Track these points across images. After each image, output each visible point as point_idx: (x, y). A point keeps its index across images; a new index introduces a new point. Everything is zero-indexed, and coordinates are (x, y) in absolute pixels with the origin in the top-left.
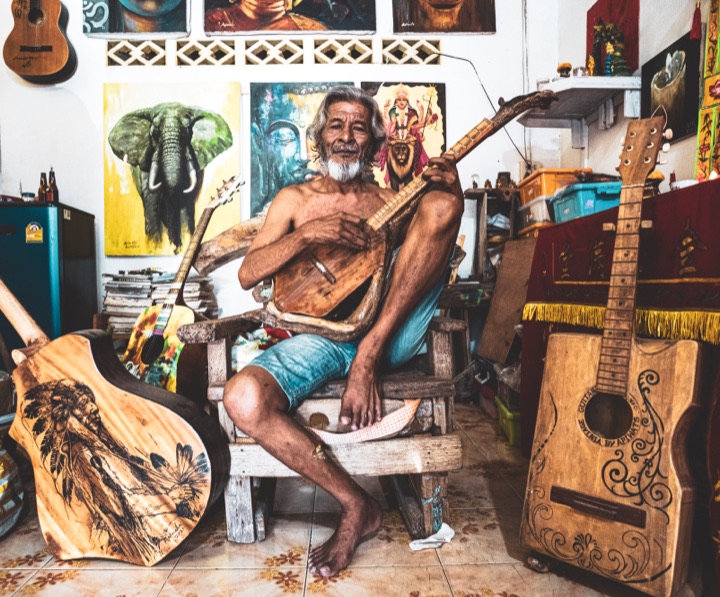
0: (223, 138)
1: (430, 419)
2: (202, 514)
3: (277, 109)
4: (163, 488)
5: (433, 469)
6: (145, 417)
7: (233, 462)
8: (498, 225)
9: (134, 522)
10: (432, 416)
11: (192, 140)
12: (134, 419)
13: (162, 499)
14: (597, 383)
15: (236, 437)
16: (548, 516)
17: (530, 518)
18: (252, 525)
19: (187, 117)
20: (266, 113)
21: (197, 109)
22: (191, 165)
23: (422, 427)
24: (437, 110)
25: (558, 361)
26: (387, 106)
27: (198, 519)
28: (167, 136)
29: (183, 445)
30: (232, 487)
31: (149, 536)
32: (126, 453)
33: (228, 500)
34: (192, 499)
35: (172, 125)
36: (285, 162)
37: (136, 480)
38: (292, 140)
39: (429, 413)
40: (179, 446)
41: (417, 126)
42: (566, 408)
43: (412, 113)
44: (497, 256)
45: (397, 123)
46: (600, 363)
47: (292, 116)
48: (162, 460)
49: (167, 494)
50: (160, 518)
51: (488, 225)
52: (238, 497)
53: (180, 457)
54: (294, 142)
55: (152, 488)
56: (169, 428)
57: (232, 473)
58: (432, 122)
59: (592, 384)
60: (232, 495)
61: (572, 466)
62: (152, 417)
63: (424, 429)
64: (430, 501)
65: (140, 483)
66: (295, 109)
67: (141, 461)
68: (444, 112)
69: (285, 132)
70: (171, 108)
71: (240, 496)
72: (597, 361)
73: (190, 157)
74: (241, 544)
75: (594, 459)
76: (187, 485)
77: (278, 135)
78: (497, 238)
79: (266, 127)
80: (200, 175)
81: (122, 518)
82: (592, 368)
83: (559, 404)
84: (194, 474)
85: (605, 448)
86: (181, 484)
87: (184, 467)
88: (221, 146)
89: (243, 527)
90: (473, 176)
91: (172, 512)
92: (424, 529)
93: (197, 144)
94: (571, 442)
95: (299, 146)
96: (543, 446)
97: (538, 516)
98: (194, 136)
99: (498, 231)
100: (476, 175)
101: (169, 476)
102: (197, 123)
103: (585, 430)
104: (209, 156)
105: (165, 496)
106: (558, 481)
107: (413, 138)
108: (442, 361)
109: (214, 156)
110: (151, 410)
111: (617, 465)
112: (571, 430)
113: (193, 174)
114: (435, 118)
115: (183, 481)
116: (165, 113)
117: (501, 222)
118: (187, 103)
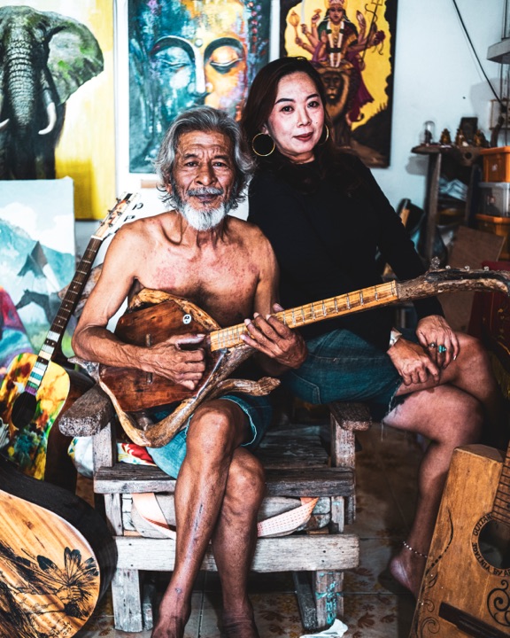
0: (91, 59)
1: (327, 517)
2: (91, 614)
3: (164, 20)
4: (51, 588)
5: (327, 567)
6: (30, 520)
7: (120, 556)
8: (454, 195)
9: (22, 619)
10: (330, 513)
11: (49, 61)
12: (19, 521)
13: (50, 599)
14: (493, 511)
15: (123, 529)
16: (435, 630)
17: (419, 629)
18: (140, 615)
19: (41, 27)
20: (150, 25)
21: (55, 16)
22: (48, 96)
23: (319, 524)
24: (383, 25)
25: (459, 478)
26: (316, 18)
27: (87, 619)
28: (14, 53)
29: (71, 550)
30: (119, 578)
31: (36, 632)
32: (12, 554)
33: (115, 591)
34: (81, 599)
35: (21, 38)
36: (175, 95)
37: (23, 580)
38: (184, 65)
39: (327, 510)
40: (67, 550)
41: (356, 48)
42: (462, 528)
43: (349, 29)
44: (451, 234)
45: (328, 43)
46: (498, 491)
47: (186, 30)
48: (50, 562)
49: (55, 594)
50: (48, 616)
51: (440, 195)
52: (126, 588)
53: (68, 561)
54: (187, 68)
55: (40, 588)
56: (57, 533)
57: (119, 566)
58: (376, 43)
59: (488, 510)
60: (119, 586)
61: (462, 587)
62: (39, 521)
63: (321, 526)
64: (324, 596)
65: (27, 583)
66: (188, 20)
67: (28, 563)
68: (393, 30)
69: (176, 53)
70: (18, 14)
71: (128, 587)
72: (496, 488)
73: (46, 84)
74: (128, 633)
75: (482, 584)
76: (75, 587)
77: (166, 57)
78: (451, 211)
79: (149, 44)
80: (61, 111)
81: (9, 614)
82: (490, 493)
83: (456, 522)
84: (84, 577)
85: (492, 576)
86: (69, 585)
87: (73, 569)
88: (87, 70)
89: (130, 617)
90: (427, 123)
91: (60, 611)
92: (317, 623)
93: (56, 67)
94: (463, 563)
95: (193, 75)
96: (437, 561)
97: (425, 629)
98: (50, 54)
99: (454, 202)
100: (431, 123)
101: (57, 578)
102: (54, 36)
103: (477, 554)
104: (73, 84)
105: (54, 596)
106: (448, 599)
107: (349, 66)
108: (345, 452)
109: (79, 85)
110: (37, 514)
111: (501, 594)
112: (464, 551)
113: (51, 109)
114: (381, 36)
115: (72, 582)
116: (10, 21)
117: (458, 192)
118: (41, 7)
